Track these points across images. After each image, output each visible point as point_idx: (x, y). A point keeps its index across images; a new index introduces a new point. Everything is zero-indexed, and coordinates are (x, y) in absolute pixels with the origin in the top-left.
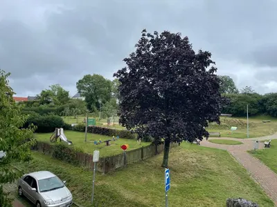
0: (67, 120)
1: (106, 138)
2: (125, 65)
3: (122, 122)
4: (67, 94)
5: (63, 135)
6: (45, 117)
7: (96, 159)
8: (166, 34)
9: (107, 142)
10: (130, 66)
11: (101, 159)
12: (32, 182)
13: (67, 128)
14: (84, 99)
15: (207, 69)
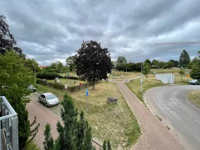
0: (61, 75)
1: (74, 81)
2: (77, 53)
3: (78, 74)
4: (62, 64)
5: (58, 80)
6: (51, 73)
7: (66, 87)
8: (91, 41)
9: (75, 82)
10: (79, 53)
11: (68, 88)
12: (44, 96)
13: (60, 77)
14: (69, 66)
15: (107, 54)
